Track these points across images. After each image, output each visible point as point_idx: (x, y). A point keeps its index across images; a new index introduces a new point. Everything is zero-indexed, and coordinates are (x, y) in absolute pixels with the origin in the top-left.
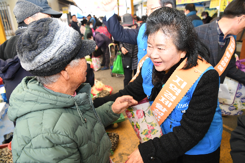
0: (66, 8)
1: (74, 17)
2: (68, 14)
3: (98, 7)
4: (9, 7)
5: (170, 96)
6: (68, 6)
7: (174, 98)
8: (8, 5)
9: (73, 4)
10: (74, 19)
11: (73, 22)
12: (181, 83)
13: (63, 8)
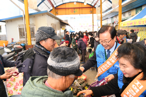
0: (64, 27)
1: (67, 32)
2: (64, 30)
3: (82, 26)
4: (35, 26)
5: (132, 92)
6: (65, 26)
7: (135, 94)
8: (35, 25)
9: (68, 25)
10: (67, 33)
11: (67, 35)
12: (139, 85)
13: (62, 27)
